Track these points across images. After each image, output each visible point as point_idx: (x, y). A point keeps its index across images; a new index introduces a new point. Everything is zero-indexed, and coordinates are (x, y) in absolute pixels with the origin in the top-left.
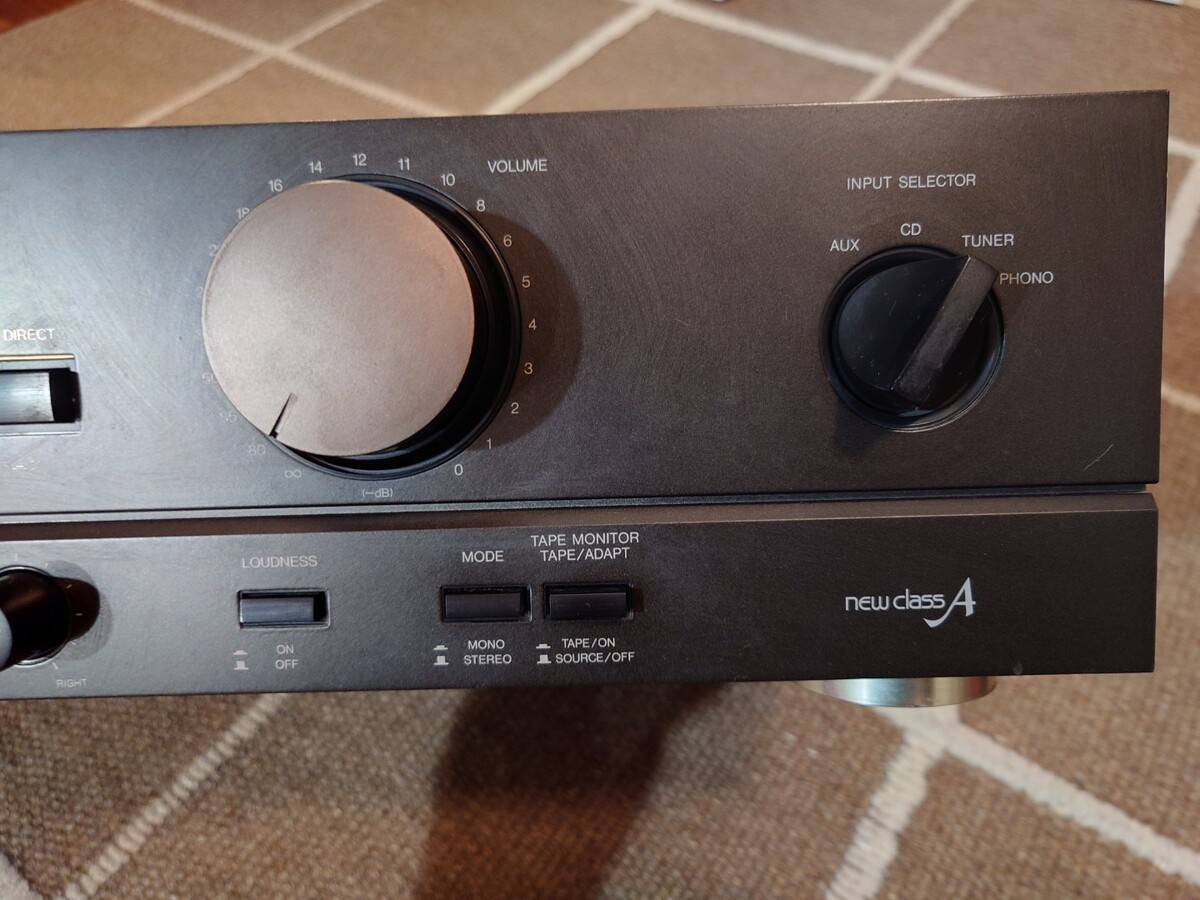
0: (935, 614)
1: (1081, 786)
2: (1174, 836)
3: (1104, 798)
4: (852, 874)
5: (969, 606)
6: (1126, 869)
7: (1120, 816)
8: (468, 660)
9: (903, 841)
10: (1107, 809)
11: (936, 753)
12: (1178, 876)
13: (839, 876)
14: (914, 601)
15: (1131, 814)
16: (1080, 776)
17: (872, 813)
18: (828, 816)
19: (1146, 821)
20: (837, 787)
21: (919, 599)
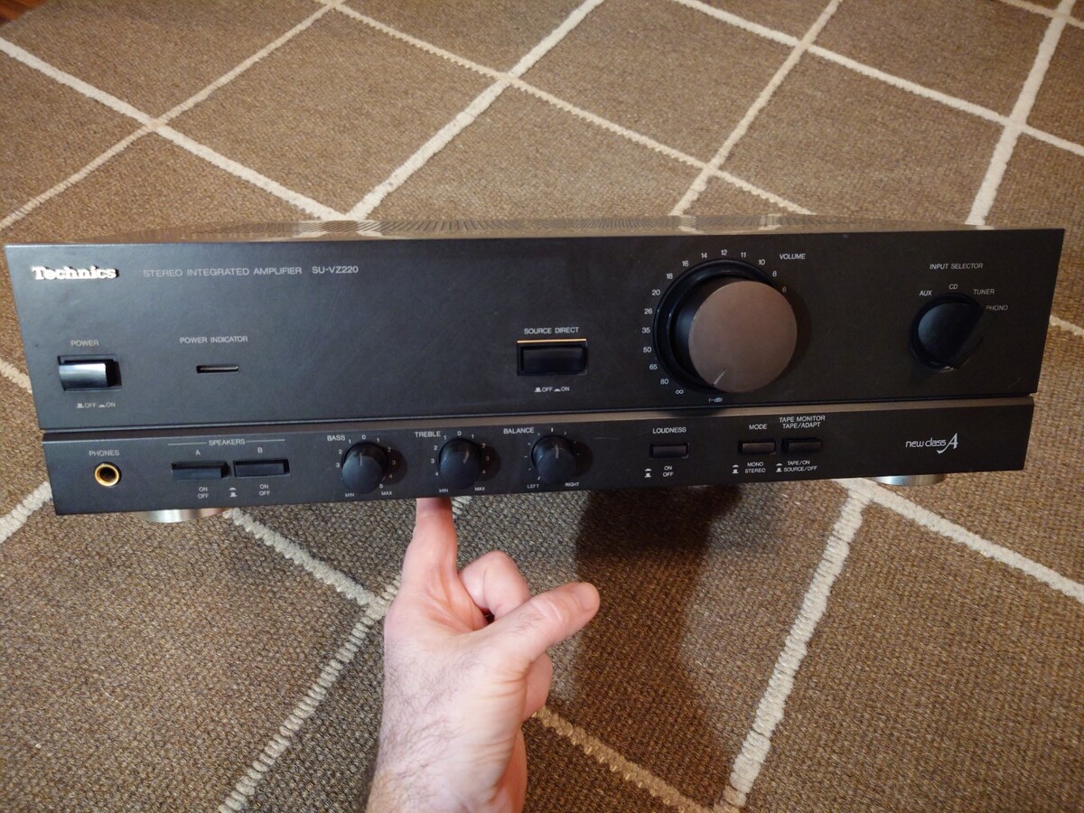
0: (941, 448)
1: (943, 516)
2: (991, 539)
3: (955, 522)
4: (828, 564)
5: (955, 444)
6: (966, 556)
7: (963, 530)
8: (746, 471)
9: (852, 546)
10: (957, 527)
11: (866, 502)
12: (992, 558)
13: (820, 565)
14: (933, 443)
15: (969, 529)
16: (942, 511)
17: (834, 533)
18: (810, 536)
19: (976, 533)
20: (813, 521)
21: (936, 442)
